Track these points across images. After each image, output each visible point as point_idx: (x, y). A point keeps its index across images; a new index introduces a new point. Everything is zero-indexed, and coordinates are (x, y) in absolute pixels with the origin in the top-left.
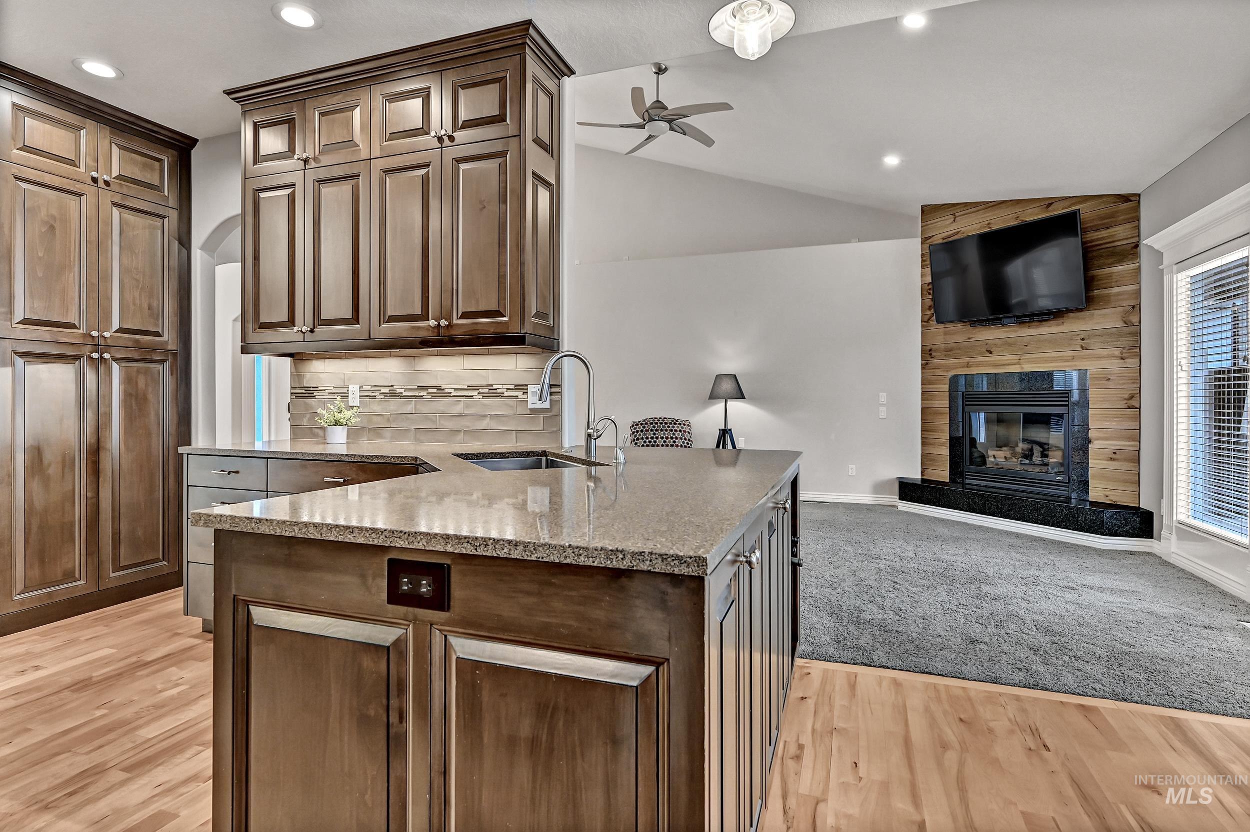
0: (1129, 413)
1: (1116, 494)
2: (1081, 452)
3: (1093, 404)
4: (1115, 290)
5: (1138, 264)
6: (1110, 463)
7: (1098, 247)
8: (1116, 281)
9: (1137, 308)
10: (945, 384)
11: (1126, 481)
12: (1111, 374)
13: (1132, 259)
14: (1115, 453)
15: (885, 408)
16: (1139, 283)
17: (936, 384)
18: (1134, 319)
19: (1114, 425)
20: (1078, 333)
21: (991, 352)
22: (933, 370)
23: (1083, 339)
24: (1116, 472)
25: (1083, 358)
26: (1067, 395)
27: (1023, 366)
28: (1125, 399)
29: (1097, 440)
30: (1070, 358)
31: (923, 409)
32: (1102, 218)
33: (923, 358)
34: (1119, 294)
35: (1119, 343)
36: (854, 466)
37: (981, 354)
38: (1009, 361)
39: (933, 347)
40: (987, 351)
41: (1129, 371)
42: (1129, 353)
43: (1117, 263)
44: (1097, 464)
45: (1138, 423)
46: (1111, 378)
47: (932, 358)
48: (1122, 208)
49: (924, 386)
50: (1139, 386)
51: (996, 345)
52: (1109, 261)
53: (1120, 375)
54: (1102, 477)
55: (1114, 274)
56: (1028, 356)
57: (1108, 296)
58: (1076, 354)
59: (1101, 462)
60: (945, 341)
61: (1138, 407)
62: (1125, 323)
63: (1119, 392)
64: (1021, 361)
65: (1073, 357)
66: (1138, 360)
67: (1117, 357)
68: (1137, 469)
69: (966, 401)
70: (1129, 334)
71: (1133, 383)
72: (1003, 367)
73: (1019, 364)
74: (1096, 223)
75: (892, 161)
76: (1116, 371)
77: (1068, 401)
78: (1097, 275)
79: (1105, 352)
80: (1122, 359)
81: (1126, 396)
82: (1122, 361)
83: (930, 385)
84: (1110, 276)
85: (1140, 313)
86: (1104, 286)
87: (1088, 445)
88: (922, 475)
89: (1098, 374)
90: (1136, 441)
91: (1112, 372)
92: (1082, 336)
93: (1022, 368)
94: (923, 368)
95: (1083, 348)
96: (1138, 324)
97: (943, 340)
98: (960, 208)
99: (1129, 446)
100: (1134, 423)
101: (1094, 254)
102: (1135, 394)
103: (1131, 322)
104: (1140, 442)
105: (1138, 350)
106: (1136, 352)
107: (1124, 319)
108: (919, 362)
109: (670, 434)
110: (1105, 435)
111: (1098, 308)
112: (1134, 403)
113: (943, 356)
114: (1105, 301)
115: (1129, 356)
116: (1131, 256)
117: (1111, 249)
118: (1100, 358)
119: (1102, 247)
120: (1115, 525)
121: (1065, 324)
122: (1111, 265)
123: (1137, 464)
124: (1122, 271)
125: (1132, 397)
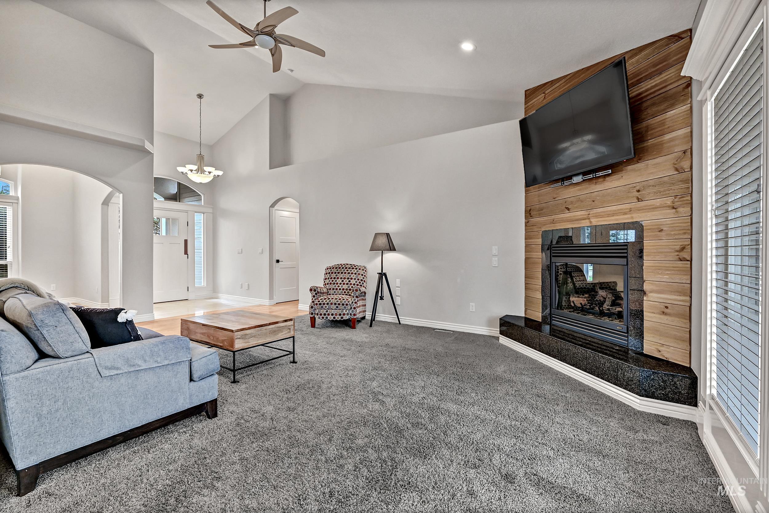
0: (681, 265)
1: (668, 350)
2: (637, 303)
3: (647, 255)
4: (667, 137)
5: (689, 105)
6: (663, 317)
7: (652, 96)
8: (669, 127)
9: (689, 153)
10: (538, 239)
11: (676, 338)
12: (663, 225)
13: (683, 101)
14: (667, 307)
15: (497, 259)
16: (691, 125)
17: (534, 239)
18: (686, 165)
19: (666, 278)
20: (634, 185)
21: (568, 209)
22: (531, 227)
23: (638, 191)
24: (668, 327)
25: (639, 210)
26: (626, 247)
27: (592, 220)
28: (677, 251)
29: (651, 292)
30: (628, 210)
31: (526, 259)
32: (655, 65)
33: (526, 218)
34: (672, 140)
35: (671, 191)
36: (473, 304)
37: (562, 212)
38: (582, 217)
39: (532, 208)
40: (566, 208)
41: (680, 221)
42: (681, 201)
43: (668, 108)
44: (651, 317)
45: (689, 277)
46: (664, 229)
47: (531, 216)
48: (674, 49)
49: (527, 240)
50: (690, 237)
51: (572, 203)
52: (662, 107)
53: (672, 225)
54: (656, 331)
55: (667, 120)
56: (595, 211)
57: (661, 144)
58: (633, 207)
59: (654, 315)
60: (539, 202)
61: (689, 259)
62: (677, 170)
63: (671, 244)
64: (590, 216)
65: (631, 210)
66: (689, 209)
67: (669, 206)
68: (689, 327)
69: (553, 253)
70: (681, 181)
71: (685, 233)
72: (577, 222)
73: (589, 219)
74: (650, 72)
75: (467, 47)
76: (668, 221)
77: (627, 253)
78: (651, 125)
79: (658, 202)
80: (673, 208)
81: (678, 248)
82: (674, 210)
83: (530, 239)
84: (663, 123)
85: (692, 157)
86: (657, 134)
87: (643, 298)
88: (525, 314)
89: (652, 226)
90: (687, 296)
91: (664, 223)
92: (638, 188)
93: (591, 222)
94: (526, 225)
95: (639, 200)
96: (689, 170)
97: (538, 201)
98: (548, 86)
99: (680, 301)
100: (685, 277)
101: (649, 103)
102: (686, 245)
103: (682, 168)
104: (691, 297)
105: (689, 198)
106: (688, 200)
107: (676, 166)
108: (523, 220)
109: (347, 276)
110: (658, 288)
111: (651, 158)
112: (686, 255)
113: (538, 215)
114: (658, 150)
115: (681, 205)
116: (682, 98)
117: (662, 95)
118: (655, 208)
119: (656, 94)
120: (652, 386)
121: (623, 177)
122: (665, 111)
123: (688, 321)
124: (674, 116)
125: (683, 249)
